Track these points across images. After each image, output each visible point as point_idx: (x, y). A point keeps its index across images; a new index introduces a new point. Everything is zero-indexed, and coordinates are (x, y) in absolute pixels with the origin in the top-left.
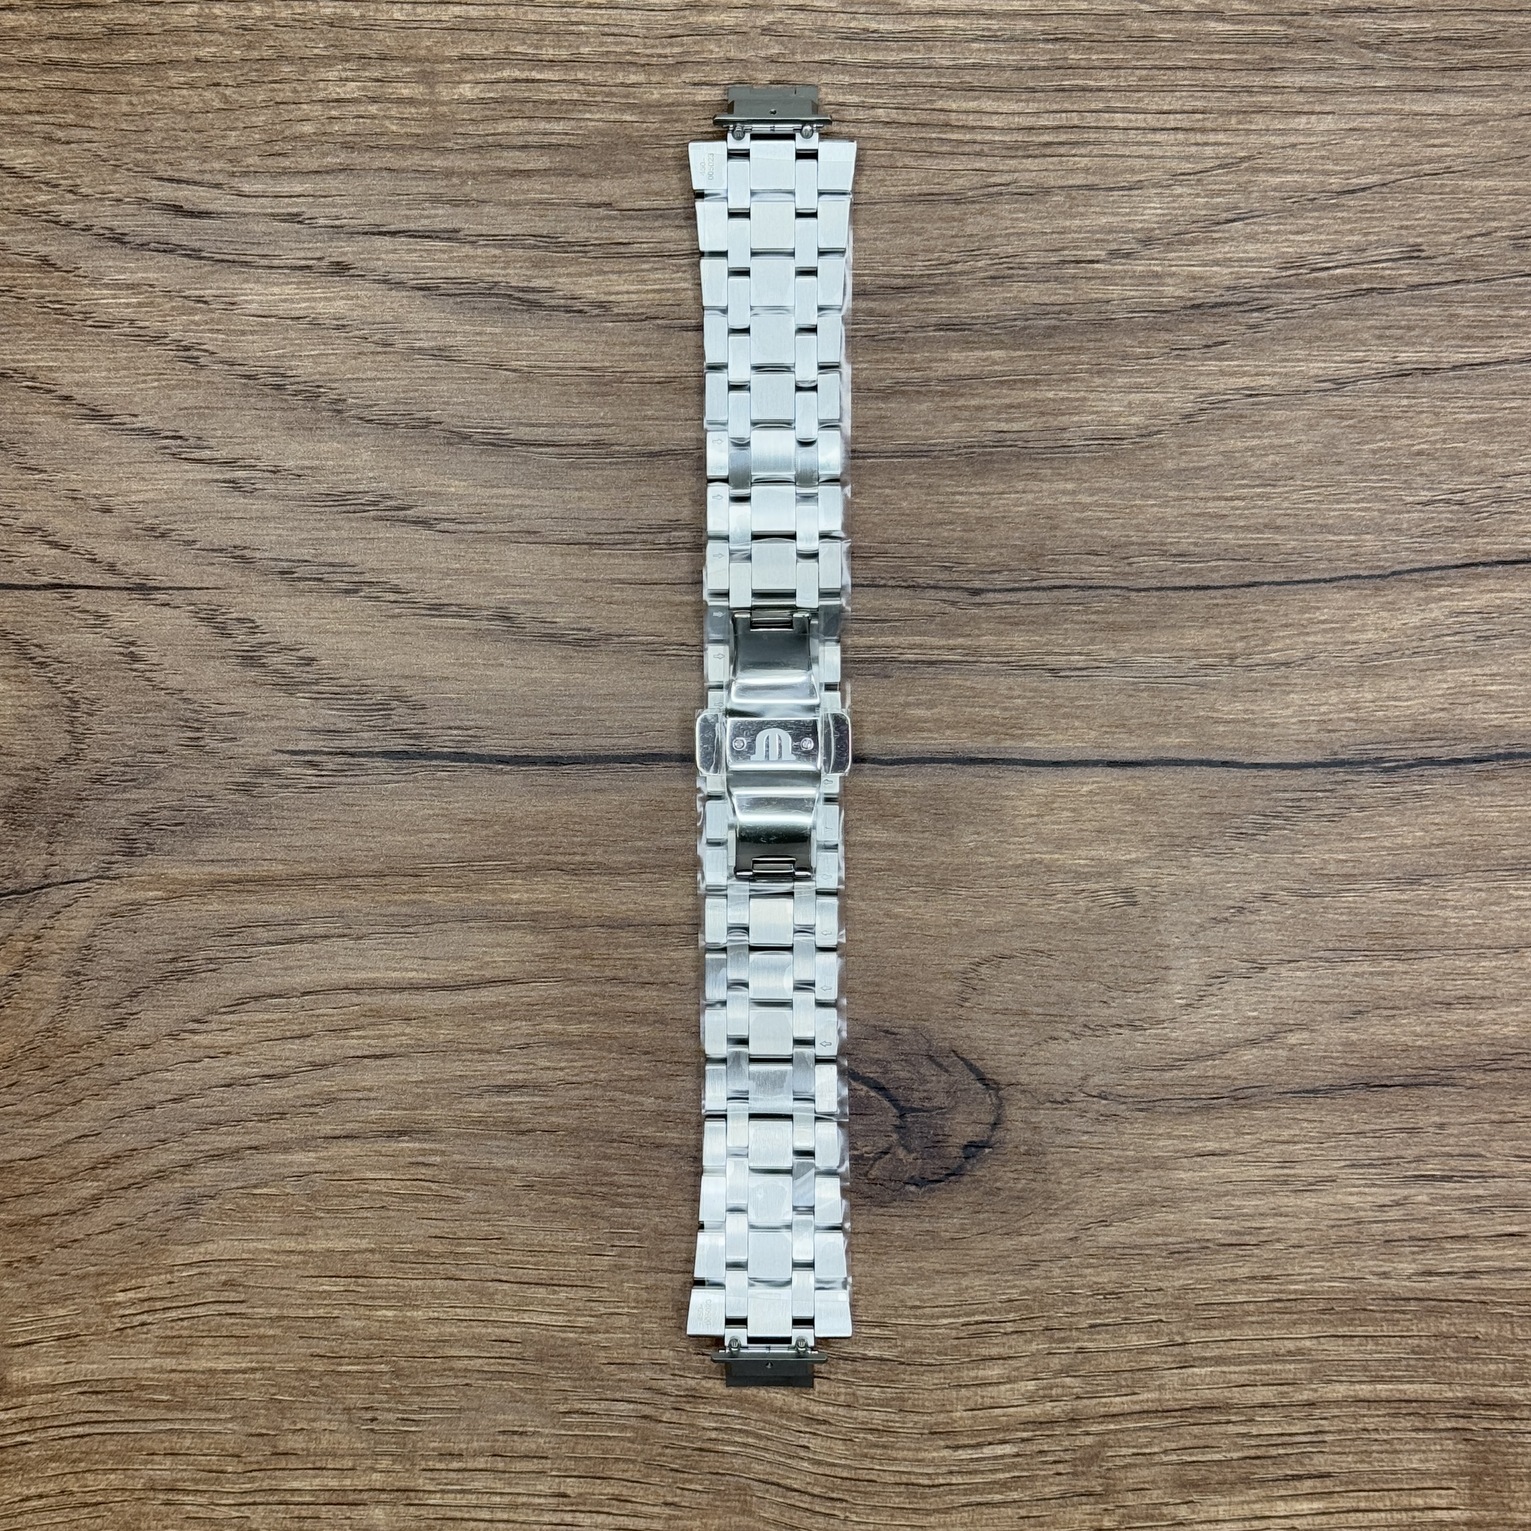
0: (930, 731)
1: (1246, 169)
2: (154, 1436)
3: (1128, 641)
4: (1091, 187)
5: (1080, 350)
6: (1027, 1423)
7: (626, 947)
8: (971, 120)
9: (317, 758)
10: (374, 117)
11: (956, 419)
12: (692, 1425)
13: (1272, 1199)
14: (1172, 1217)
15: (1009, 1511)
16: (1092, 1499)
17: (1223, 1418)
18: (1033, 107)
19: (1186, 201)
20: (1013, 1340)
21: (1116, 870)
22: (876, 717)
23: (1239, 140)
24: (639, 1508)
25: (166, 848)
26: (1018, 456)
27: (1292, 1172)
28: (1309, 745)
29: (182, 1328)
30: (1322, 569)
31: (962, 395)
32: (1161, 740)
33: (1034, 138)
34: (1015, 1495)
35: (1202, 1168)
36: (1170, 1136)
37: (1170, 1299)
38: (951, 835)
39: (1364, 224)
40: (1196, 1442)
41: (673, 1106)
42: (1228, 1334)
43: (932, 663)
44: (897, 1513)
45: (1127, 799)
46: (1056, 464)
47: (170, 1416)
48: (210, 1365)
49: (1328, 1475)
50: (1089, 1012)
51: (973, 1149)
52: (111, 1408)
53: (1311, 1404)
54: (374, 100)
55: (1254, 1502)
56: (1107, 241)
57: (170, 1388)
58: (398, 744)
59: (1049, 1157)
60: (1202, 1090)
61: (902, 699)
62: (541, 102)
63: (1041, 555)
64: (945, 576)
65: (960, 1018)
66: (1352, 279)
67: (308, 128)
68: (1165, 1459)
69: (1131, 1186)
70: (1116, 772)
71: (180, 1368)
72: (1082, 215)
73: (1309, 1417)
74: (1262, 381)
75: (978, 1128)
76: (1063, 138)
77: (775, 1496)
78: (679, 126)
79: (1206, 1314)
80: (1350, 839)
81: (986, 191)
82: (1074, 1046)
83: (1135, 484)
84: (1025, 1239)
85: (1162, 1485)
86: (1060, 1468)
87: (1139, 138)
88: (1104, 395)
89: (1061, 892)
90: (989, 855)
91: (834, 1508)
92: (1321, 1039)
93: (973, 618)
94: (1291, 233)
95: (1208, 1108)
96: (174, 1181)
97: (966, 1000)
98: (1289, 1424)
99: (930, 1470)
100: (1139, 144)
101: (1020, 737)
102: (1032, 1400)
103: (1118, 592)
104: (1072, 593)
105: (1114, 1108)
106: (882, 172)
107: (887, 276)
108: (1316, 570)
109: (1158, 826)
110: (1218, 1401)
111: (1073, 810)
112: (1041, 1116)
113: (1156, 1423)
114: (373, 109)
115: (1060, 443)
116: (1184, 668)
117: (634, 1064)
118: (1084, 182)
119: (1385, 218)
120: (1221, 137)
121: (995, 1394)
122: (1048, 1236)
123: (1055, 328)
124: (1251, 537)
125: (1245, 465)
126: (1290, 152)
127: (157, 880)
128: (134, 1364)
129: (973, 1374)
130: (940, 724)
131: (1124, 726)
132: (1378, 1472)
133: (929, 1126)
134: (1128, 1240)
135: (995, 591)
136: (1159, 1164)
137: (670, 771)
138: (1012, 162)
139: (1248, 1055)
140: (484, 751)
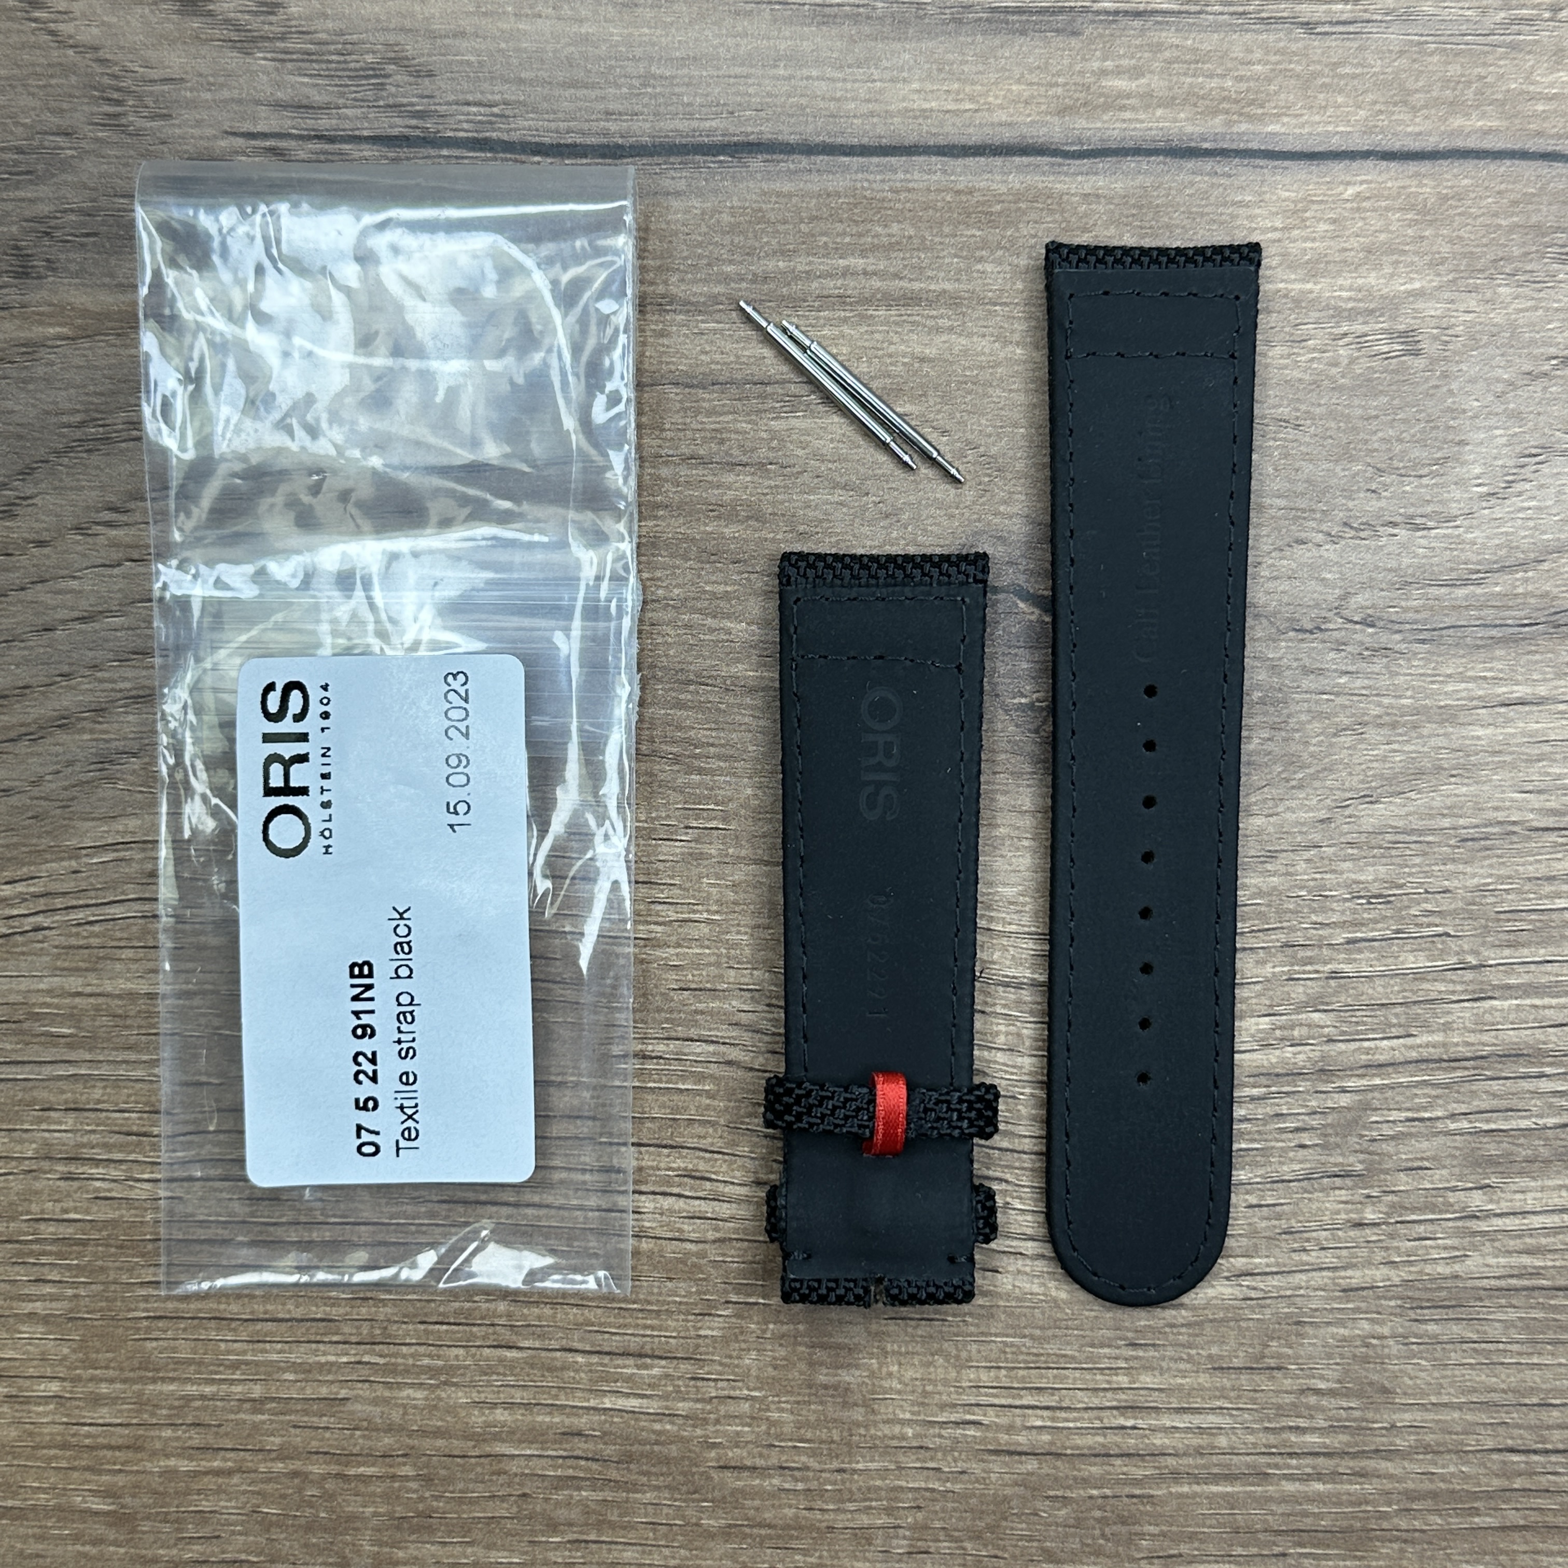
0: (1133, 109)
2: (51, 1084)
7: (710, 413)
9: (283, 144)
14: (1464, 789)
16: (1348, 1182)
22: (1060, 90)
24: (721, 1187)
25: (73, 267)
32: (1457, 122)
35: (1509, 721)
37: (1460, 904)
40: (1496, 1103)
42: (1542, 953)
47: (73, 1056)
48: (129, 986)
50: (1351, 504)
57: (73, 1017)
58: (397, 125)
59: (1293, 708)
61: (1096, 65)
68: (1452, 1126)
69: (1406, 748)
71: (88, 990)
82: (1330, 551)
85: (1448, 1162)
96: (83, 731)
101: (1260, 119)
105: (1385, 638)
109: (1451, 242)
110: (1529, 1046)
111: (1334, 221)
113: (1442, 1077)
117: (718, 577)
122: (1288, 815)
127: (59, 312)
128: (24, 985)
130: (1148, 99)
131: (1405, 103)
134: (1400, 824)
137: (771, 167)
140: (515, 136)
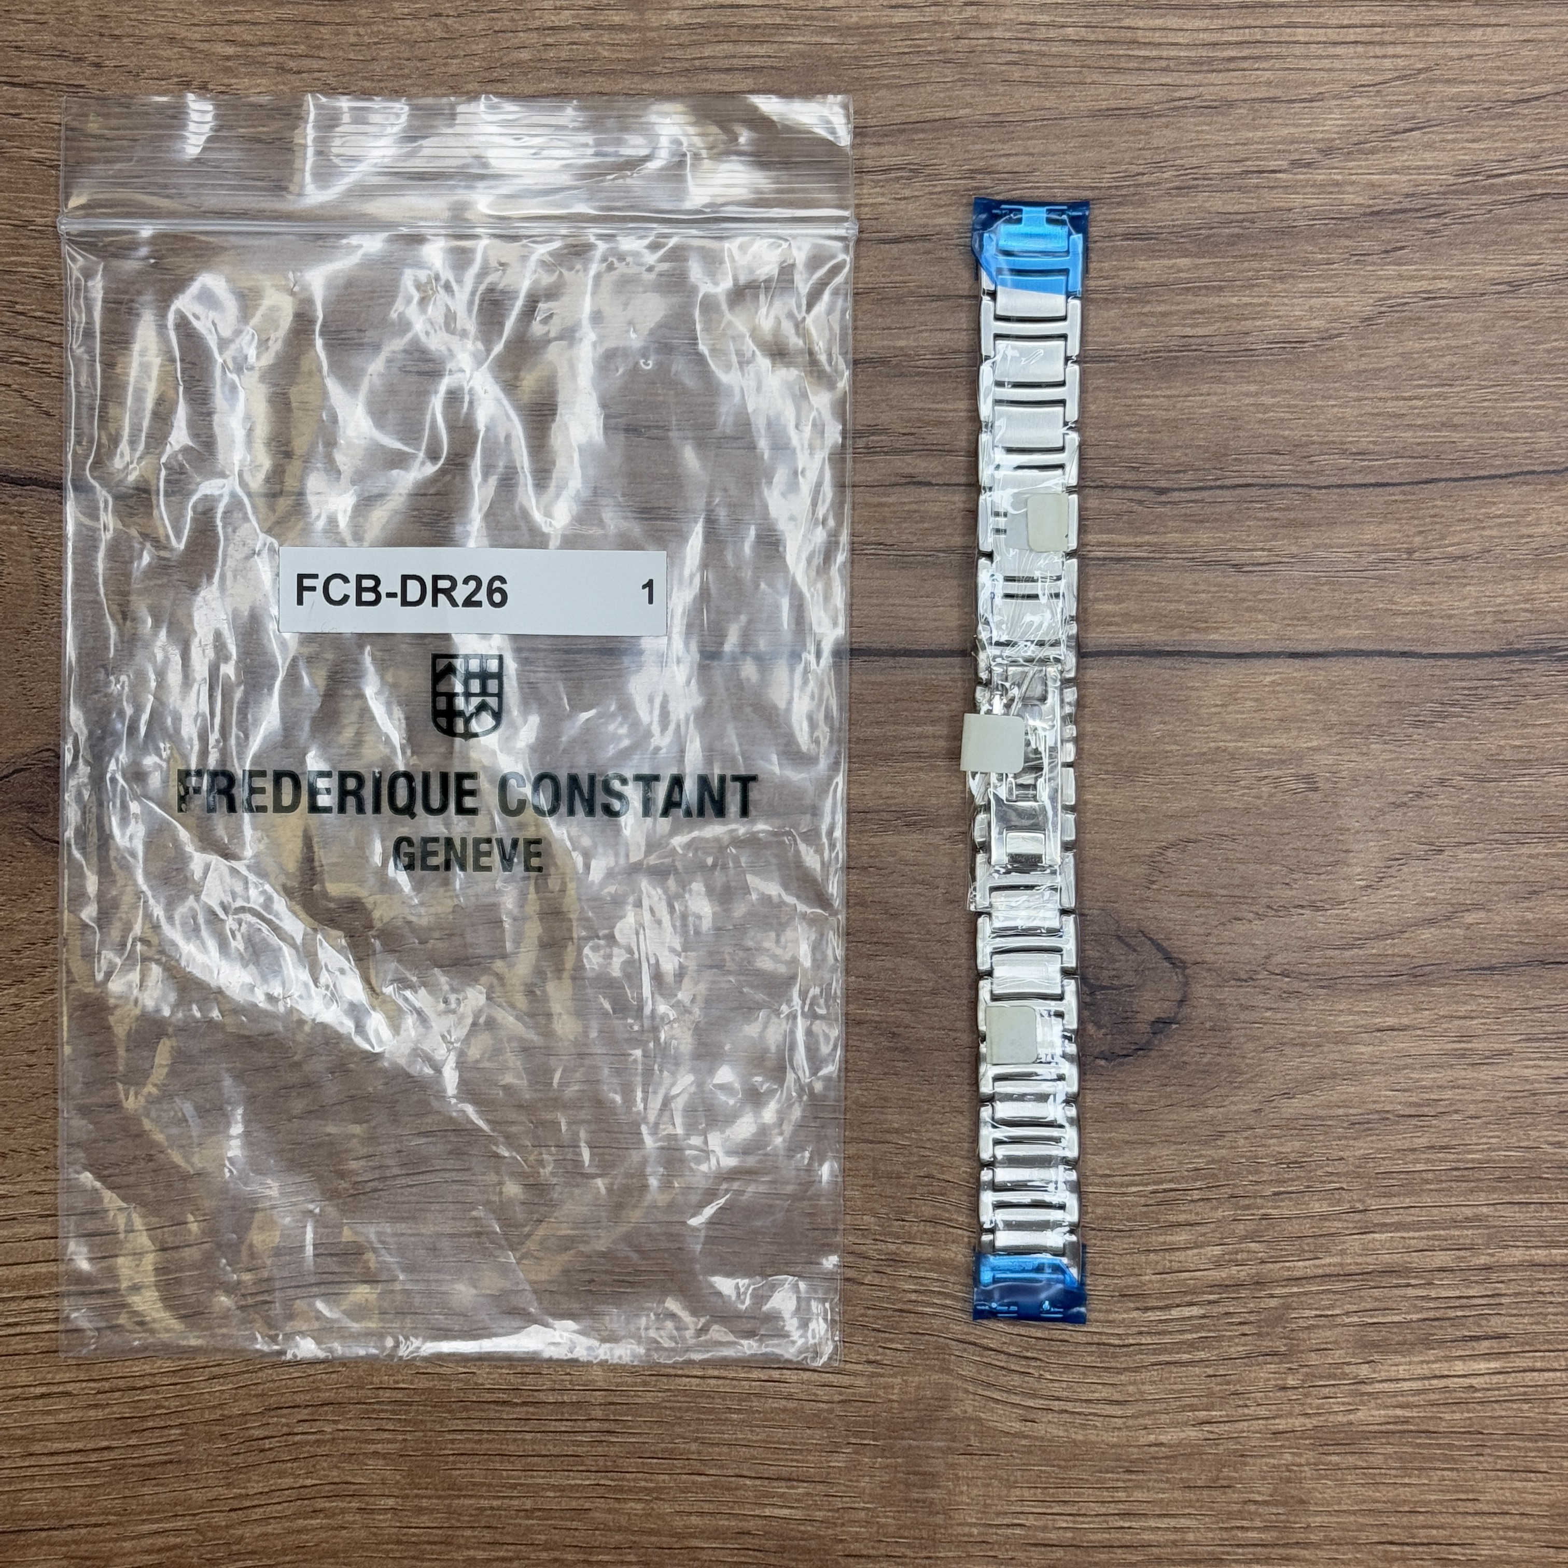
1: (1424, 80)
3: (1308, 537)
4: (1273, 100)
5: (1262, 257)
6: (1214, 1286)
8: (1157, 37)
10: (587, 44)
11: (1143, 324)
12: (894, 1288)
13: (1449, 1072)
15: (1197, 1370)
17: (1403, 1282)
18: (1217, 23)
19: (1365, 112)
20: (1200, 1207)
21: (1298, 757)
23: (1417, 52)
26: (1202, 360)
27: (1469, 1046)
28: (1487, 636)
29: (411, 1194)
30: (1498, 465)
31: (1148, 302)
33: (1218, 54)
34: (1202, 1355)
36: (1350, 1012)
38: (1139, 725)
39: (1539, 131)
41: (873, 984)
43: (1119, 560)
44: (1088, 1371)
45: (1308, 689)
46: (1239, 367)
49: (1505, 1336)
51: (1161, 1025)
52: (346, 1269)
53: (1488, 1268)
54: (587, 27)
55: (1433, 1362)
56: (1289, 152)
60: (1381, 968)
62: (744, 26)
63: (1226, 455)
64: (1131, 476)
65: (1147, 899)
66: (1527, 185)
67: (525, 55)
70: (1298, 662)
72: (1265, 126)
73: (1486, 1280)
74: (1440, 284)
75: (1166, 1005)
76: (1246, 52)
77: (971, 1354)
78: (877, 47)
79: (1386, 1182)
80: (1525, 726)
81: (1172, 105)
83: (1316, 385)
84: (1211, 1111)
86: (1246, 1329)
87: (1320, 52)
88: (1286, 300)
89: (1243, 779)
90: (1176, 743)
91: (1029, 1366)
92: (1497, 918)
93: (1160, 516)
94: (1467, 141)
95: (1387, 985)
97: (1153, 882)
98: (1467, 1287)
99: (1120, 1331)
100: (1320, 57)
102: (1218, 1264)
103: (1299, 489)
104: (1254, 492)
106: (1071, 88)
107: (1076, 188)
108: (1492, 466)
112: (1226, 994)
114: (586, 35)
115: (1243, 347)
116: (1363, 562)
118: (1267, 95)
119: (1558, 126)
120: (1399, 50)
121: (1182, 1258)
123: (1238, 236)
124: (1429, 436)
125: (1423, 366)
126: (1466, 63)
129: (1161, 1239)
132: (1553, 1333)
133: (1118, 1003)
135: (1180, 490)
136: (1341, 1039)
138: (1197, 77)
139: (1427, 934)
